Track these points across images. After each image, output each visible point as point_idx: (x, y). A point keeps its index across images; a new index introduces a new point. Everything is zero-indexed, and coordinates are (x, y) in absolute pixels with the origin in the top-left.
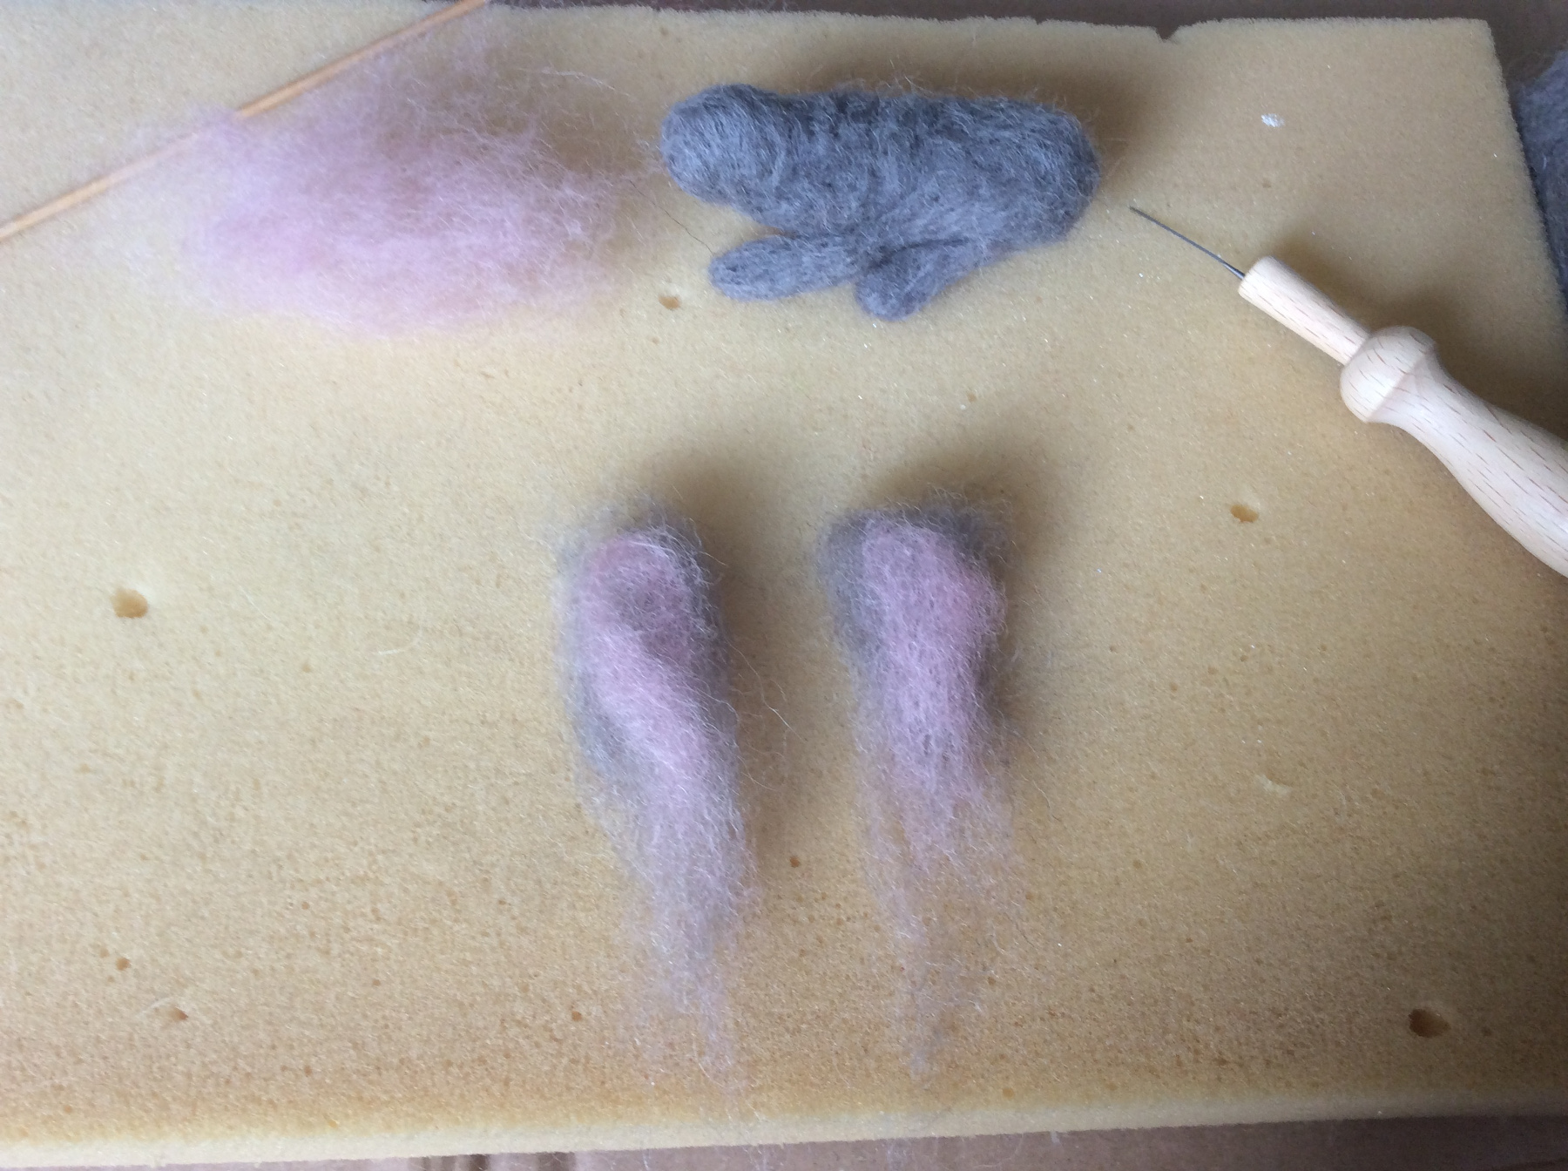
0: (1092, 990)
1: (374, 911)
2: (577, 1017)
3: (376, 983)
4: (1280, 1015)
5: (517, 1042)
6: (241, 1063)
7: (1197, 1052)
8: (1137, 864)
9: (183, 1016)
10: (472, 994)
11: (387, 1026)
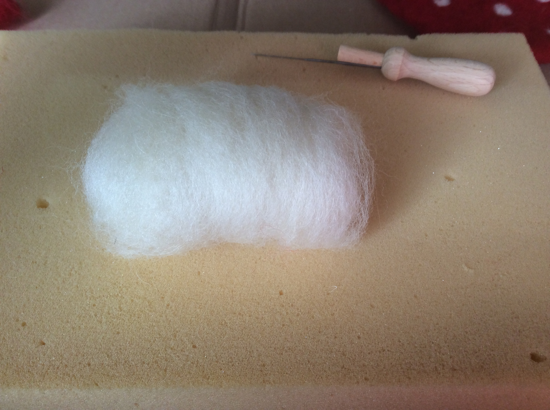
0: (400, 342)
1: (120, 307)
2: (194, 347)
3: (118, 333)
4: (476, 352)
5: (171, 356)
6: (64, 361)
7: (443, 366)
8: (415, 296)
9: (44, 344)
10: (155, 338)
11: (121, 349)
